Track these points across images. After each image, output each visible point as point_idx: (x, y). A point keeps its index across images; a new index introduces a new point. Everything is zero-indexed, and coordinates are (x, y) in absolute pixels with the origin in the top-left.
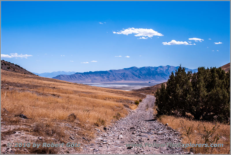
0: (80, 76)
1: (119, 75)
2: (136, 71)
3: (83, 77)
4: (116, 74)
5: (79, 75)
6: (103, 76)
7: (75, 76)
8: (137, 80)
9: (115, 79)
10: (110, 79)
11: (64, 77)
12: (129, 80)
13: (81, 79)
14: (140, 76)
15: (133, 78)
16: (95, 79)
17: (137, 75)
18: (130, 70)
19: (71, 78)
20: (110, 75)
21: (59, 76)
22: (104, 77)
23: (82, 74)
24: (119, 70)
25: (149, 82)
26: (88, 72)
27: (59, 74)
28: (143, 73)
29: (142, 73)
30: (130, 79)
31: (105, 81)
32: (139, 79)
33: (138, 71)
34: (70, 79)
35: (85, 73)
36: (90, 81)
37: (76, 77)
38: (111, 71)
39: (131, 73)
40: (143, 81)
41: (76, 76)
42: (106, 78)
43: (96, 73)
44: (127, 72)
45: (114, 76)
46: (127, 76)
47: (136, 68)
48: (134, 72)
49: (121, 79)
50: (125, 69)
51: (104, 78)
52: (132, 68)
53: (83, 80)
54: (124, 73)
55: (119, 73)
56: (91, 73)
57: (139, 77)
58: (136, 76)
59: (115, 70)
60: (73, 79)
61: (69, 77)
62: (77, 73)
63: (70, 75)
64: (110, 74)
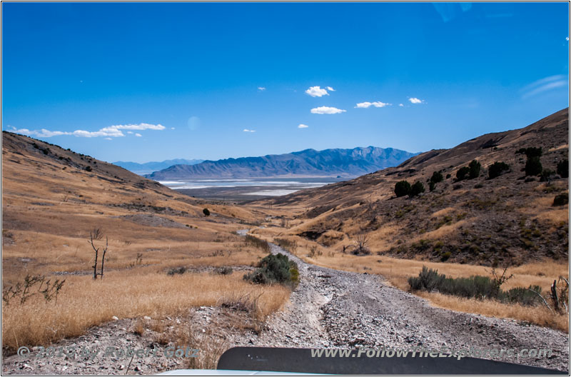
0: (212, 167)
1: (283, 164)
2: (313, 157)
3: (216, 167)
4: (277, 162)
5: (210, 164)
6: (253, 166)
7: (202, 167)
8: (316, 173)
9: (276, 172)
10: (267, 172)
11: (182, 168)
12: (301, 173)
13: (213, 173)
14: (322, 166)
15: (308, 169)
16: (239, 172)
17: (316, 163)
18: (303, 155)
19: (194, 169)
20: (267, 164)
21: (174, 167)
22: (257, 167)
23: (215, 162)
24: (283, 156)
25: (338, 177)
26: (227, 158)
27: (175, 164)
28: (326, 160)
29: (324, 160)
30: (303, 171)
31: (257, 176)
32: (319, 170)
33: (317, 157)
34: (193, 171)
35: (220, 162)
36: (230, 175)
37: (204, 169)
38: (268, 157)
39: (304, 161)
40: (326, 174)
41: (205, 168)
42: (259, 170)
43: (241, 161)
44: (298, 159)
45: (273, 166)
46: (298, 166)
47: (314, 151)
48: (310, 158)
49: (287, 170)
50: (293, 153)
51: (256, 170)
52: (307, 152)
53: (217, 173)
54: (293, 161)
55: (284, 160)
56: (231, 160)
57: (321, 168)
58: (314, 166)
59: (275, 156)
60: (199, 172)
61: (192, 168)
62: (207, 161)
63: (193, 166)
64: (266, 162)
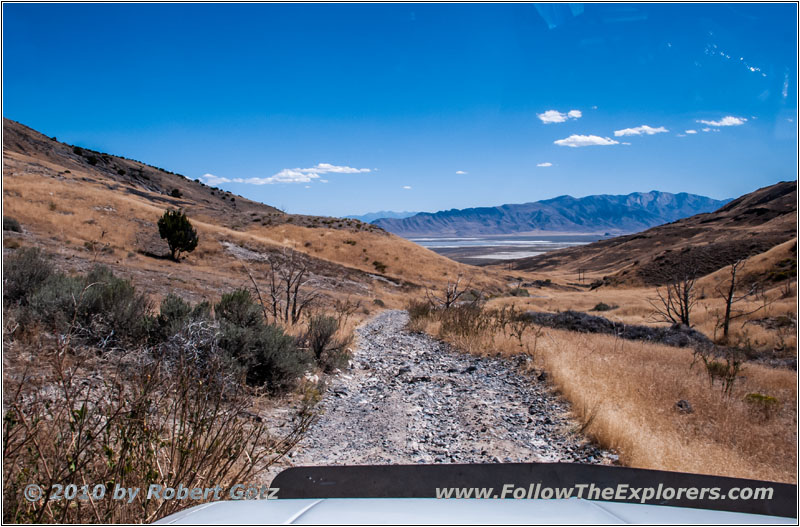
0: (429, 221)
1: (526, 217)
2: (570, 207)
3: (434, 221)
4: (518, 214)
5: (427, 217)
6: (485, 220)
7: (415, 221)
8: (574, 229)
9: (517, 228)
10: (505, 229)
11: (389, 223)
12: (553, 229)
13: (430, 229)
14: (582, 219)
15: (563, 224)
16: (465, 228)
17: (574, 215)
18: (555, 203)
19: (405, 225)
20: (504, 217)
21: (378, 221)
22: (490, 222)
23: (433, 215)
24: (526, 206)
25: (607, 234)
26: (449, 210)
27: (379, 217)
28: (589, 211)
29: (585, 211)
30: (556, 226)
31: (489, 233)
32: (578, 225)
33: (575, 207)
34: (404, 227)
35: (442, 215)
36: (454, 231)
37: (418, 224)
38: (505, 207)
39: (557, 213)
40: (588, 231)
41: (419, 221)
42: (493, 225)
43: (468, 213)
44: (547, 210)
45: (513, 219)
46: (547, 219)
47: (571, 198)
48: (565, 209)
49: (532, 226)
50: (541, 202)
51: (489, 225)
52: (560, 199)
53: (436, 230)
54: (540, 213)
55: (527, 211)
56: (454, 212)
57: (581, 223)
58: (571, 219)
59: (516, 206)
60: (410, 228)
61: (401, 224)
62: (421, 214)
63: (404, 220)
64: (503, 214)
